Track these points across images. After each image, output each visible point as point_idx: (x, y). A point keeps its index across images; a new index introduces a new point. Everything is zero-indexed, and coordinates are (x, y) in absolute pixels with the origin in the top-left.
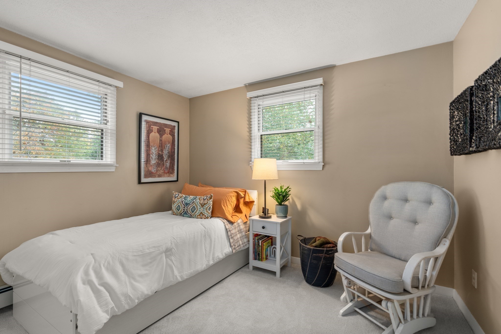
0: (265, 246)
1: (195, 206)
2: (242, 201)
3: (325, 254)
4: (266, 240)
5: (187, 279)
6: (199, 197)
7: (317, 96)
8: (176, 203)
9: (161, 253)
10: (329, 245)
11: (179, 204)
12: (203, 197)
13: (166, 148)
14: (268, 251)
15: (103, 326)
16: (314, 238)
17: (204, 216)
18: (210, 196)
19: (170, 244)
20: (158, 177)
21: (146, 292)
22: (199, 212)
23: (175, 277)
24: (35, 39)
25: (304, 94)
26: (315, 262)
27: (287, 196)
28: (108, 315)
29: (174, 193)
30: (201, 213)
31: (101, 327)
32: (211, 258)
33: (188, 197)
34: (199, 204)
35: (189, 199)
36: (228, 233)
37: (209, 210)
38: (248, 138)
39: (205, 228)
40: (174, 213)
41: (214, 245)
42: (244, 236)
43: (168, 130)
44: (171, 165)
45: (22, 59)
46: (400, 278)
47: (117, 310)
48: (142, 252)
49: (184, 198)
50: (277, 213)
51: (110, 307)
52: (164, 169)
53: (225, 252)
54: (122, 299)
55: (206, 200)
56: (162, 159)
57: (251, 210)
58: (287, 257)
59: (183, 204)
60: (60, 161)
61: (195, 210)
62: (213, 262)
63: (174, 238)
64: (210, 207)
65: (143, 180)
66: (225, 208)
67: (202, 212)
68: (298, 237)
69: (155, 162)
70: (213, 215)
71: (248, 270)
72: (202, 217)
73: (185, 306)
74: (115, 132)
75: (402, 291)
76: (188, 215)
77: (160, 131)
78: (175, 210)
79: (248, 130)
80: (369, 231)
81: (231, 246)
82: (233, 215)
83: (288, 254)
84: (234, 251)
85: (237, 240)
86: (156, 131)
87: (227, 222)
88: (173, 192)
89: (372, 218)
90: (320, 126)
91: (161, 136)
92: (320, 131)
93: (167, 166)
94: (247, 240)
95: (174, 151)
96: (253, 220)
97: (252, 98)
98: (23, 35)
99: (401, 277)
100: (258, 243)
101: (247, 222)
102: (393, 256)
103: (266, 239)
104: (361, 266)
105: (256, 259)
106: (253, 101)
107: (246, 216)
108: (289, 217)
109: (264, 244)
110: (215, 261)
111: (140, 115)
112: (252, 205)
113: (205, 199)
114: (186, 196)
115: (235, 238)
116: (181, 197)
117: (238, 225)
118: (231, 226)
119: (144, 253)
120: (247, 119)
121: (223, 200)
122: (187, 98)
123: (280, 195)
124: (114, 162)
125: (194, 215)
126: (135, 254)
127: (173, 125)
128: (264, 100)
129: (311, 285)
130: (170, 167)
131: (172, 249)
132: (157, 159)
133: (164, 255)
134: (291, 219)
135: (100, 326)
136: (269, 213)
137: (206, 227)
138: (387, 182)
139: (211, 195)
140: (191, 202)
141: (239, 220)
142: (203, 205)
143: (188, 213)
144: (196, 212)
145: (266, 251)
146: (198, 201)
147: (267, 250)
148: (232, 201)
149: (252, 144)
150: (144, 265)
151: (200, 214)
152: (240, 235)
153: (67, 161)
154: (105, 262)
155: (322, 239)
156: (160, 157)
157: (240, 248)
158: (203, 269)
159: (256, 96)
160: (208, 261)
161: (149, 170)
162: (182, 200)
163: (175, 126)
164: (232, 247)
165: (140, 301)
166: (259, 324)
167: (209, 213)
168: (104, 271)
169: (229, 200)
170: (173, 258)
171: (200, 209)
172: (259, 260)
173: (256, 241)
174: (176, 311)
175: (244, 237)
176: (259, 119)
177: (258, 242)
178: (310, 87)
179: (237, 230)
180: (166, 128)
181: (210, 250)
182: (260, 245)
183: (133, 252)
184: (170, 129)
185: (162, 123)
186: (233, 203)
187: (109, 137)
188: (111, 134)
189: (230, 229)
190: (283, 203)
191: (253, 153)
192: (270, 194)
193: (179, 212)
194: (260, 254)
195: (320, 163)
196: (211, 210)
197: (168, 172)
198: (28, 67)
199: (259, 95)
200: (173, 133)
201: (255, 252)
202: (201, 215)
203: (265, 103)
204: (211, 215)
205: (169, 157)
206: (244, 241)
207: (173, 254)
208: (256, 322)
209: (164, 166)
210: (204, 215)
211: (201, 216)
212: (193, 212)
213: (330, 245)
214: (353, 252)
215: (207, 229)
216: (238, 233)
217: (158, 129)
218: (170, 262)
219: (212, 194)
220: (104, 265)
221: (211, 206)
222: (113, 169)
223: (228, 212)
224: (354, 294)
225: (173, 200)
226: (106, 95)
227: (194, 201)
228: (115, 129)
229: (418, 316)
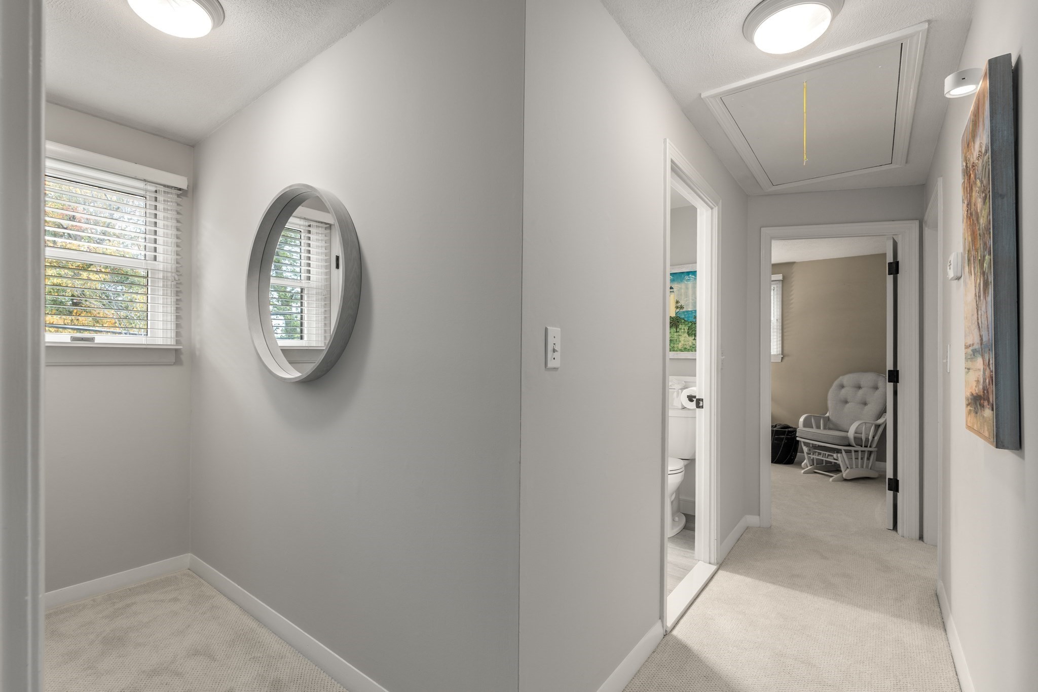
7: (777, 290)
80: (827, 414)
89: (830, 403)
92: (779, 324)
138: (844, 373)
195: (779, 355)
224: (813, 460)
229: (862, 467)
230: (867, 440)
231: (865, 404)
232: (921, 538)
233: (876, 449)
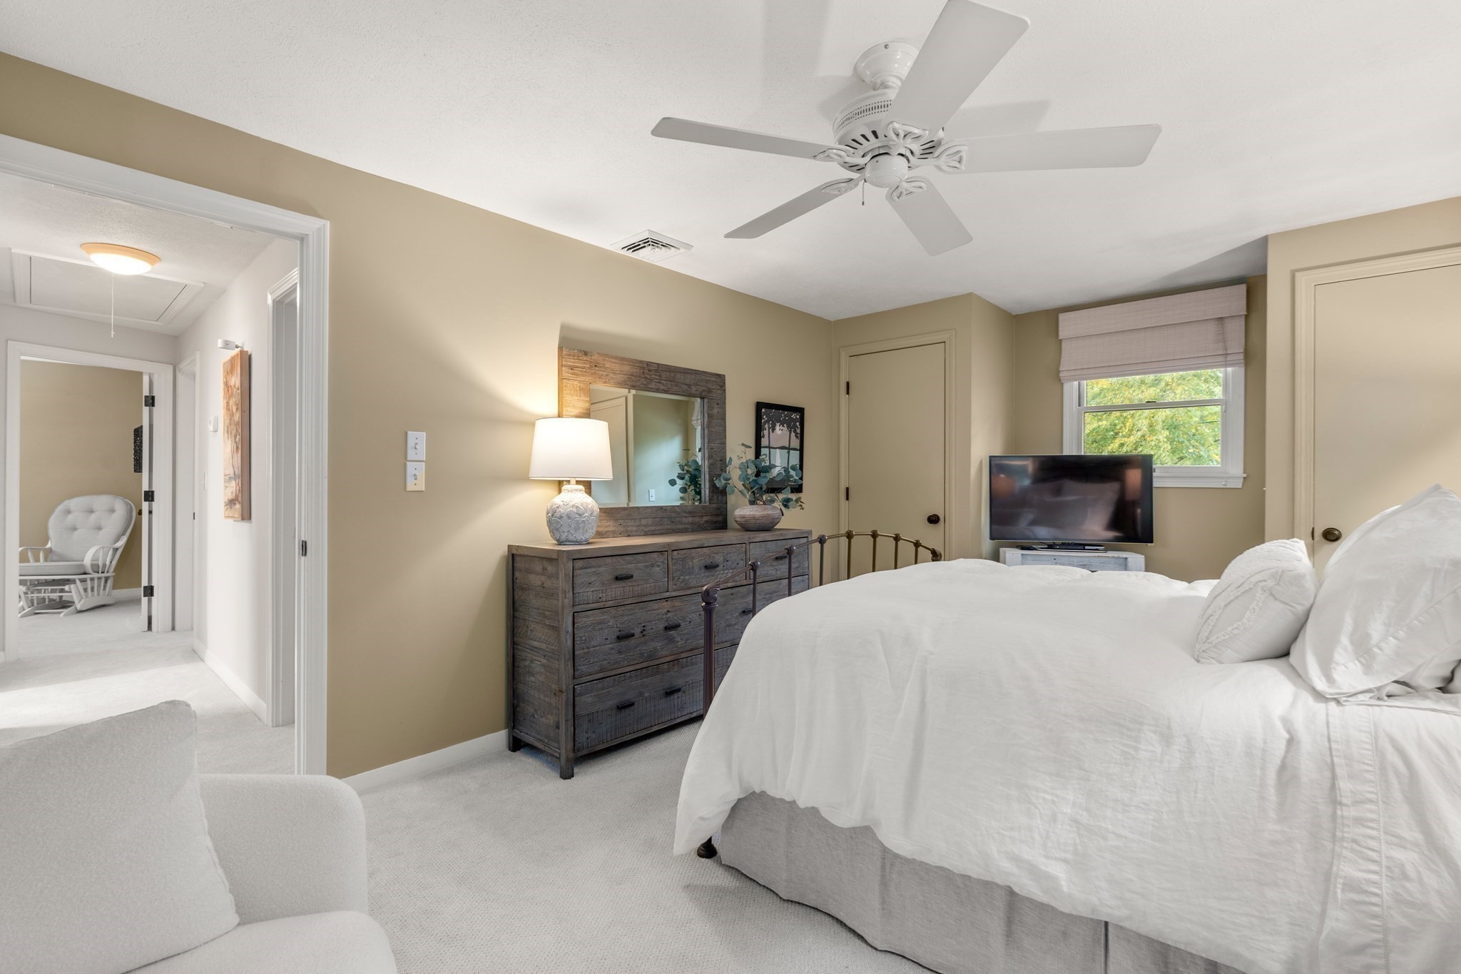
80: (49, 545)
89: (52, 532)
138: (71, 497)
229: (98, 595)
230: (104, 565)
231: (100, 528)
232: (173, 629)
233: (114, 574)
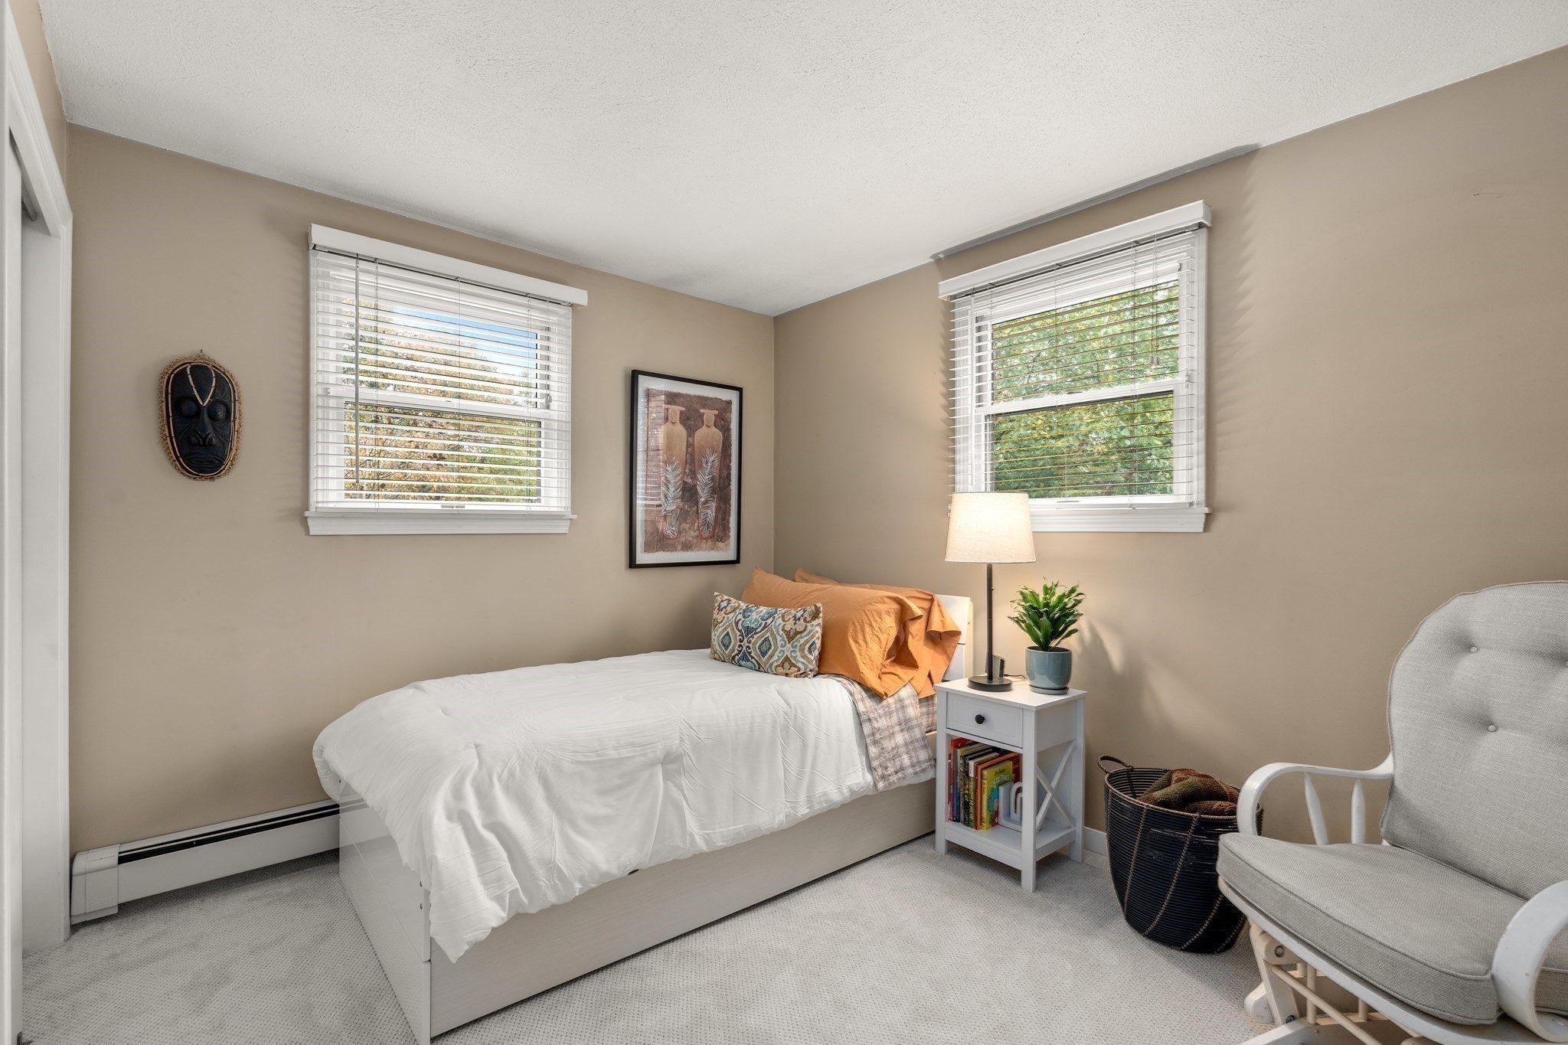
0: (989, 783)
1: (770, 639)
2: (917, 629)
3: (1194, 833)
4: (995, 761)
5: (725, 850)
6: (783, 612)
7: (1184, 267)
8: (721, 625)
9: (652, 764)
10: (1217, 804)
11: (729, 630)
12: (795, 612)
13: (704, 465)
14: (998, 797)
15: (488, 934)
16: (1166, 771)
17: (794, 669)
18: (813, 607)
19: (677, 742)
20: (682, 550)
21: (604, 867)
22: (780, 655)
23: (688, 838)
24: (388, 209)
25: (1136, 264)
26: (1155, 854)
27: (1071, 618)
28: (503, 909)
29: (716, 596)
30: (787, 659)
31: (484, 937)
32: (803, 797)
33: (753, 609)
34: (781, 632)
35: (754, 616)
36: (864, 726)
37: (810, 653)
38: (943, 426)
39: (788, 704)
40: (717, 656)
41: (815, 758)
42: (917, 740)
43: (709, 415)
44: (720, 516)
45: (360, 261)
46: (1482, 967)
47: (525, 901)
48: (599, 756)
49: (741, 611)
50: (1031, 675)
51: (509, 888)
52: (699, 527)
53: (848, 784)
54: (541, 873)
55: (802, 620)
56: (694, 498)
57: (950, 659)
58: (1069, 827)
59: (738, 630)
60: (443, 507)
61: (770, 648)
62: (808, 810)
63: (690, 726)
64: (814, 643)
65: (642, 557)
66: (860, 650)
67: (789, 656)
68: (1102, 763)
69: (674, 507)
70: (822, 668)
71: (931, 851)
72: (788, 672)
73: (721, 926)
74: (568, 427)
75: (1489, 1016)
76: (752, 662)
77: (688, 419)
78: (717, 647)
79: (943, 401)
80: (1386, 768)
81: (871, 769)
82: (884, 670)
83: (1073, 820)
84: (881, 785)
85: (895, 752)
86: (677, 419)
87: (864, 693)
88: (716, 593)
89: (1401, 718)
90: (1195, 373)
91: (691, 431)
92: (1195, 392)
93: (708, 519)
94: (929, 755)
95: (729, 474)
96: (948, 693)
97: (956, 298)
98: (363, 203)
99: (1488, 961)
100: (965, 767)
101: (932, 697)
102: (1488, 877)
103: (993, 759)
104: (1314, 897)
105: (958, 821)
106: (960, 305)
107: (930, 676)
108: (1073, 692)
109: (985, 772)
110: (816, 808)
111: (634, 376)
112: (953, 645)
113: (799, 619)
114: (747, 606)
115: (888, 744)
116: (734, 610)
117: (898, 706)
118: (876, 706)
119: (604, 758)
120: (942, 365)
121: (854, 624)
122: (767, 316)
123: (1041, 615)
124: (565, 508)
125: (767, 666)
126: (581, 758)
127: (724, 399)
128: (995, 300)
129: (1145, 936)
130: (716, 522)
131: (684, 757)
132: (679, 498)
133: (659, 770)
134: (1082, 697)
135: (482, 934)
136: (1005, 673)
137: (792, 703)
138: (1476, 584)
139: (816, 606)
140: (761, 624)
141: (905, 690)
142: (791, 636)
143: (753, 657)
144: (771, 657)
145: (989, 798)
146: (780, 624)
147: (994, 796)
148: (883, 626)
149: (957, 446)
150: (603, 792)
151: (783, 663)
152: (907, 736)
153: (456, 507)
154: (503, 771)
155: (1191, 779)
156: (687, 494)
157: (904, 778)
158: (776, 826)
159: (968, 291)
160: (794, 805)
161: (657, 529)
162: (738, 619)
163: (729, 403)
164: (875, 773)
165: (589, 889)
166: (929, 1025)
167: (810, 662)
168: (498, 792)
169: (871, 625)
170: (684, 782)
171: (784, 647)
172: (967, 823)
173: (960, 761)
174: (694, 935)
175: (917, 745)
176: (980, 364)
177: (966, 765)
178: (1155, 239)
179: (895, 719)
180: (704, 408)
181: (801, 773)
182: (972, 775)
183: (574, 752)
184: (716, 412)
185: (695, 396)
186: (886, 636)
187: (553, 441)
188: (560, 432)
189: (871, 716)
190: (1053, 644)
191: (962, 477)
192: (1008, 610)
193: (727, 652)
194: (971, 803)
195: (1195, 506)
196: (816, 653)
197: (712, 537)
198: (371, 279)
199: (976, 286)
200: (725, 421)
201: (954, 797)
202: (787, 665)
203: (997, 311)
204: (817, 669)
205: (713, 491)
206: (917, 757)
207: (684, 771)
208: (919, 1018)
209: (698, 518)
210: (796, 666)
211: (787, 668)
212: (764, 654)
213: (1224, 803)
214: (1307, 839)
215: (795, 708)
216: (897, 728)
217: (681, 412)
218: (676, 793)
219: (819, 605)
220: (500, 778)
221: (817, 641)
222: (563, 527)
223: (867, 661)
224: (1301, 1002)
225: (715, 616)
226: (548, 329)
227: (769, 621)
228: (569, 419)
